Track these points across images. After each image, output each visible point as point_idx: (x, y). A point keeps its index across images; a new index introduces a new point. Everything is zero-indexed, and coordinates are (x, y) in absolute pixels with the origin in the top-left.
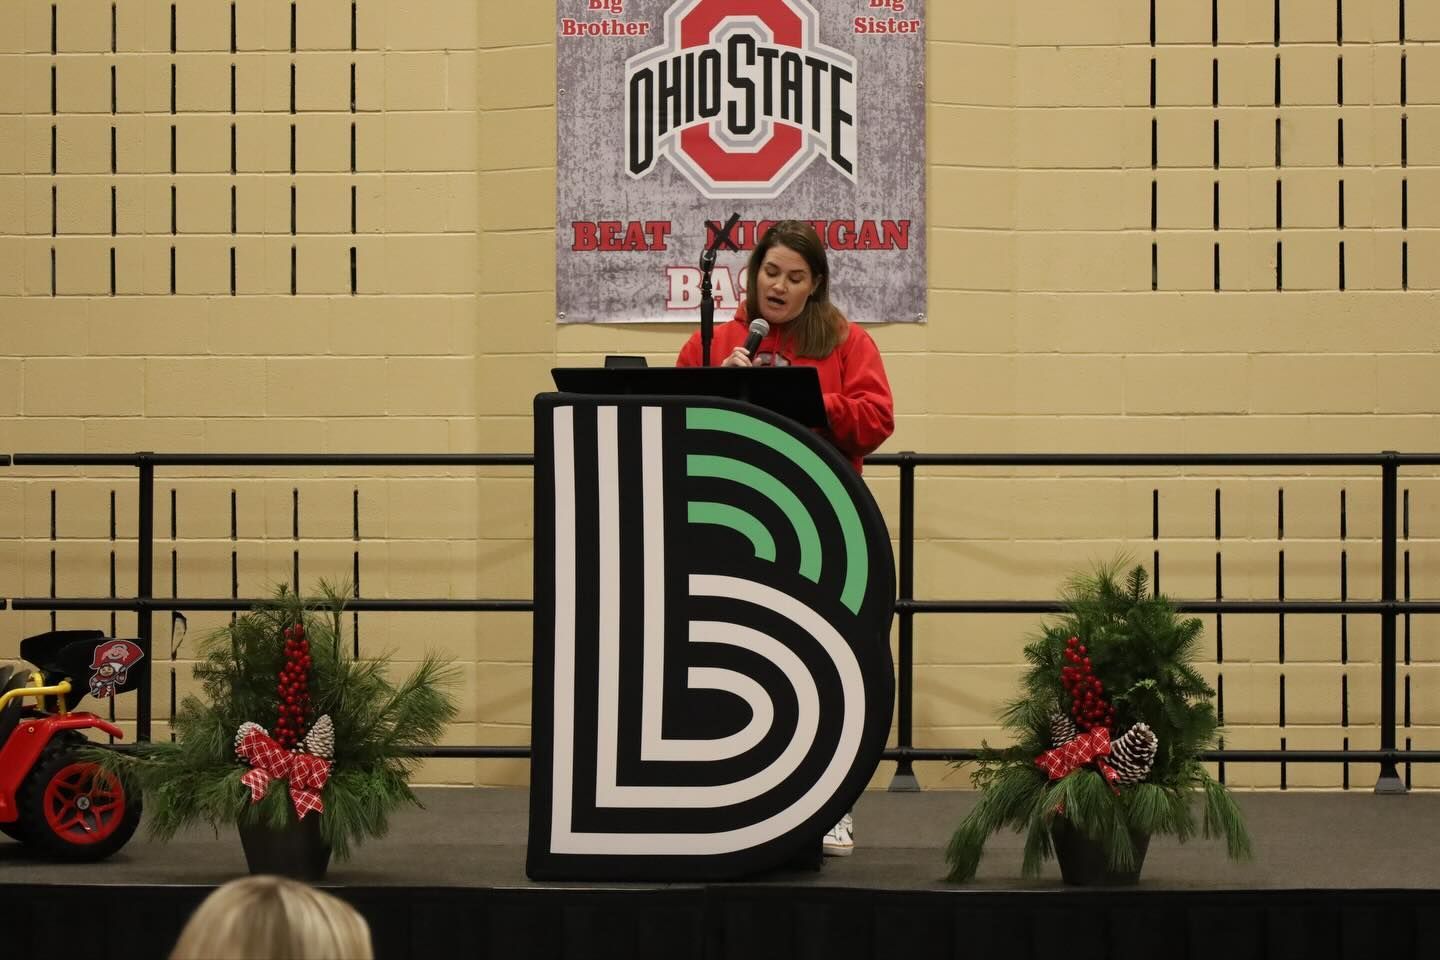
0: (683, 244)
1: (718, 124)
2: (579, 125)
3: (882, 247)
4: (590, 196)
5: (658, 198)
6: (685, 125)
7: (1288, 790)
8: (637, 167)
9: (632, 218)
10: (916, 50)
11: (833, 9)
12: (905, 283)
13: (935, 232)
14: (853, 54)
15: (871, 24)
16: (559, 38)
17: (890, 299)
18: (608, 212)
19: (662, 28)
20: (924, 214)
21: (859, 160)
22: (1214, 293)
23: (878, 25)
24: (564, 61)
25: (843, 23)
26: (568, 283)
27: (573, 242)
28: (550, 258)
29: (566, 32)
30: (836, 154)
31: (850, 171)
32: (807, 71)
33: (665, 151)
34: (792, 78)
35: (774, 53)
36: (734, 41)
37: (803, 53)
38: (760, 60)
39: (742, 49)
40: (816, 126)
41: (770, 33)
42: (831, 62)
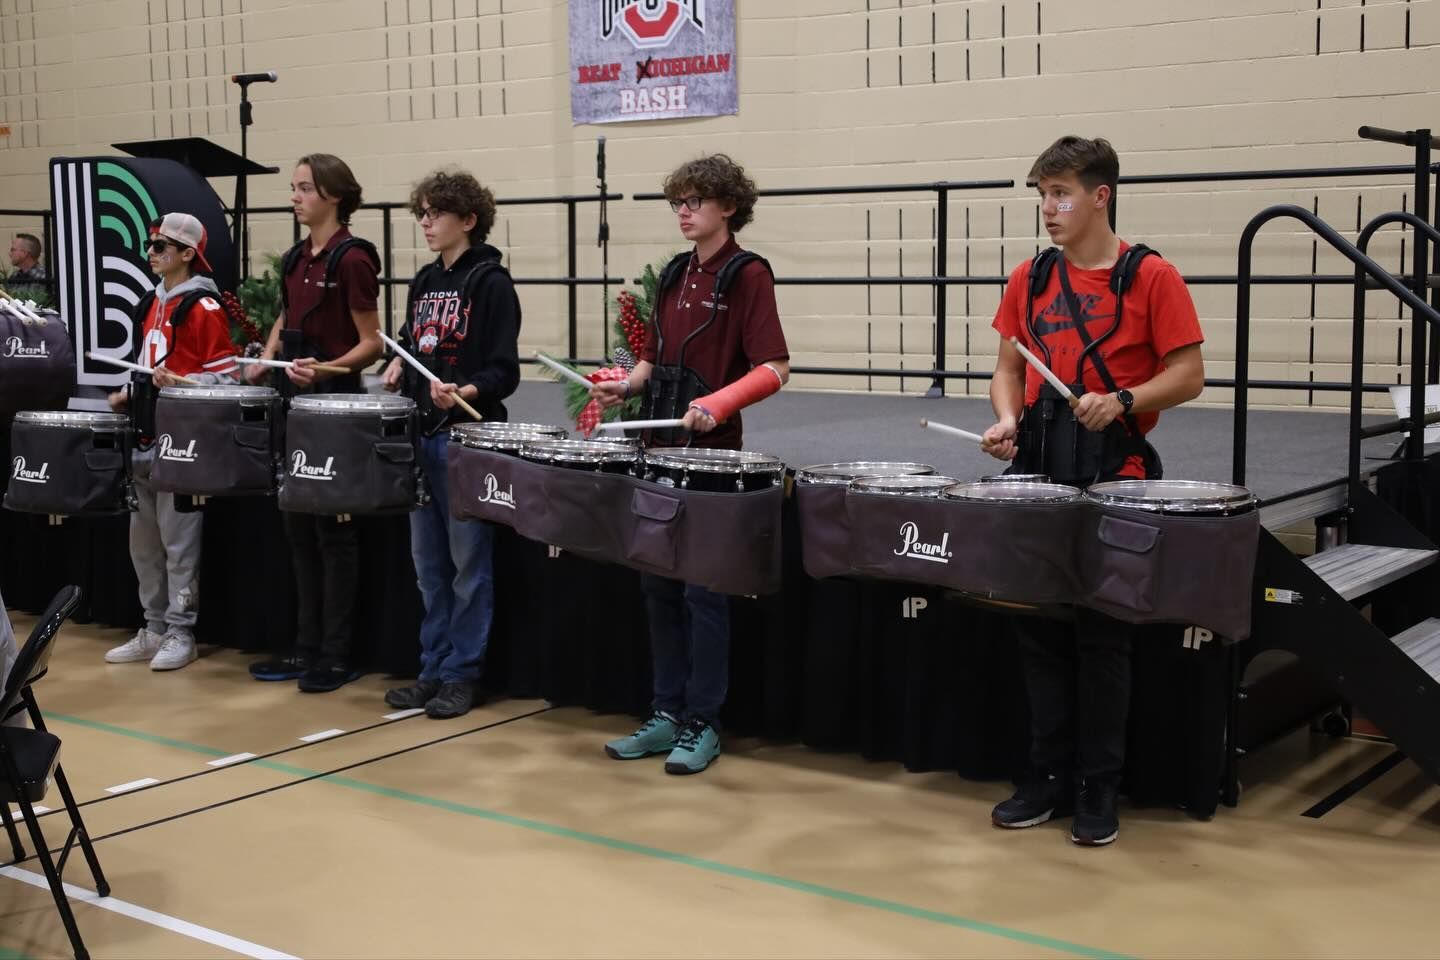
0: (627, 76)
1: (642, 5)
2: (580, 12)
3: (717, 71)
4: (585, 51)
5: (615, 50)
6: (627, 7)
8: (606, 33)
9: (605, 63)
12: (728, 91)
13: (743, 60)
17: (721, 102)
18: (594, 60)
20: (736, 49)
21: (706, 20)
22: (899, 86)
26: (577, 102)
27: (578, 78)
28: (568, 88)
30: (696, 19)
31: (702, 27)
33: (618, 23)
40: (685, 1)
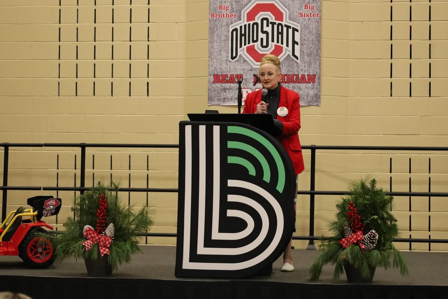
0: (246, 81)
1: (258, 45)
2: (216, 45)
3: (307, 83)
4: (219, 67)
5: (239, 67)
6: (247, 45)
7: (431, 251)
8: (233, 58)
9: (231, 74)
10: (318, 22)
11: (293, 10)
12: (314, 93)
13: (323, 78)
14: (299, 24)
15: (305, 15)
16: (209, 19)
17: (309, 99)
18: (224, 72)
19: (241, 16)
20: (320, 72)
21: (300, 56)
22: (409, 97)
23: (307, 15)
24: (211, 26)
25: (296, 14)
26: (211, 93)
27: (213, 80)
28: (206, 85)
29: (212, 17)
30: (293, 54)
31: (298, 59)
32: (285, 29)
33: (241, 53)
34: (280, 31)
35: (275, 23)
36: (263, 20)
37: (284, 23)
38: (270, 25)
39: (265, 22)
40: (287, 45)
41: (274, 17)
42: (292, 26)
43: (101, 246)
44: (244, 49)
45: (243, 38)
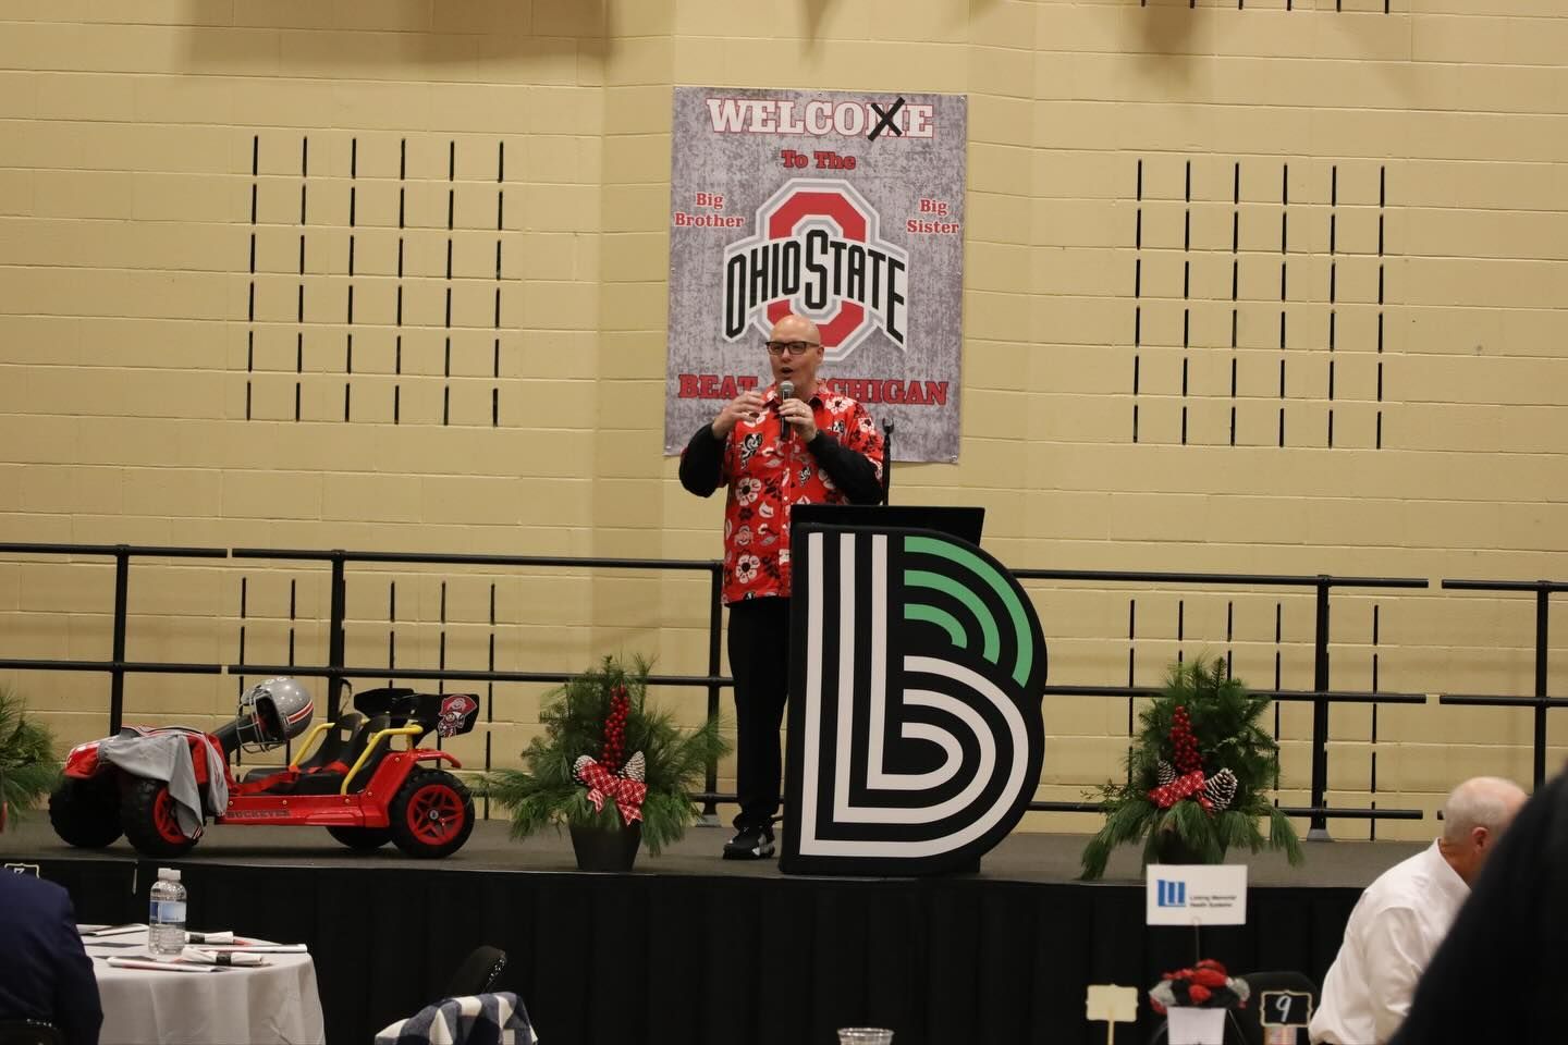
1: (797, 300)
2: (686, 298)
3: (925, 402)
4: (693, 355)
5: (748, 357)
6: (770, 301)
8: (731, 333)
9: (727, 374)
10: (956, 247)
11: (891, 212)
12: (943, 430)
13: (967, 392)
14: (906, 249)
15: (921, 226)
16: (672, 228)
17: (931, 445)
18: (708, 368)
19: (754, 222)
20: (959, 377)
21: (909, 333)
22: (1181, 446)
23: (926, 226)
24: (675, 246)
25: (898, 224)
26: (674, 423)
27: (678, 391)
28: (660, 403)
29: (678, 223)
30: (891, 328)
31: (901, 341)
32: (869, 261)
33: (755, 320)
34: (857, 266)
35: (843, 246)
36: (811, 235)
37: (866, 246)
38: (831, 251)
39: (817, 241)
40: (875, 304)
41: (840, 230)
42: (888, 254)
43: (622, 802)
44: (760, 310)
45: (760, 280)
